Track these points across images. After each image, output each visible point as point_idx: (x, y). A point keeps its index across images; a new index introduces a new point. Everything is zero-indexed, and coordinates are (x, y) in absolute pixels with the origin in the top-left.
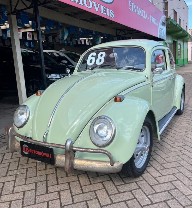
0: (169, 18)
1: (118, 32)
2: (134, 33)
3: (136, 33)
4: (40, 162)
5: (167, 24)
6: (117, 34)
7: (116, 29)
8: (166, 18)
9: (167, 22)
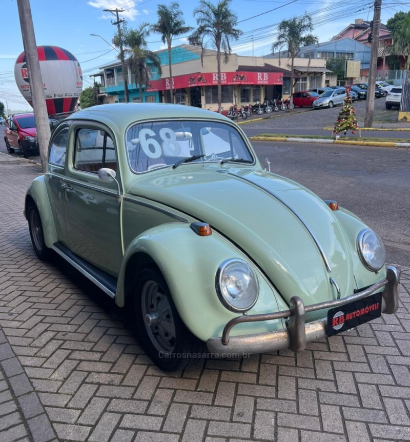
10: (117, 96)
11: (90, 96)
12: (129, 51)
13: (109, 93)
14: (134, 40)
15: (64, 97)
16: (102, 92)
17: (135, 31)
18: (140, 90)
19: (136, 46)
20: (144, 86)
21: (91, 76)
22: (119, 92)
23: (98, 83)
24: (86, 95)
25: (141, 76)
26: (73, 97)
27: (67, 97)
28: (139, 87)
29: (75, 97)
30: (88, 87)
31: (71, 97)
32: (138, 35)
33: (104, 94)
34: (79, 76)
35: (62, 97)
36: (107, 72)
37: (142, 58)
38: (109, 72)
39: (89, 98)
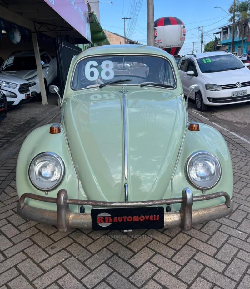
0: (93, 14)
1: (38, 26)
2: (63, 30)
3: (66, 30)
4: (131, 231)
5: (91, 22)
6: (37, 29)
7: (35, 22)
8: (90, 13)
9: (91, 18)
10: (228, 45)
11: (212, 47)
12: (239, 16)
13: (223, 44)
14: (243, 7)
15: (171, 47)
16: (219, 44)
17: (244, 2)
18: (242, 41)
19: (244, 12)
20: (245, 38)
21: (214, 34)
22: (229, 43)
23: (218, 38)
24: (209, 46)
25: (245, 32)
26: (177, 47)
27: (173, 47)
28: (241, 39)
29: (178, 47)
30: (211, 41)
31: (176, 47)
32: (246, 4)
33: (220, 45)
34: (183, 34)
35: (170, 47)
36: (224, 31)
37: (247, 19)
38: (225, 30)
39: (211, 48)
